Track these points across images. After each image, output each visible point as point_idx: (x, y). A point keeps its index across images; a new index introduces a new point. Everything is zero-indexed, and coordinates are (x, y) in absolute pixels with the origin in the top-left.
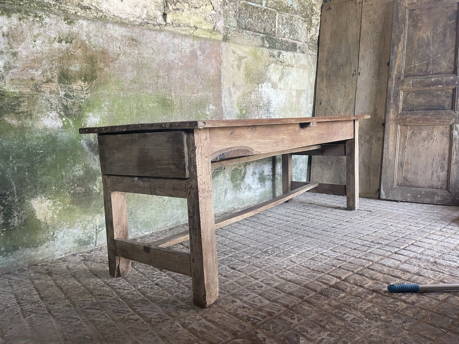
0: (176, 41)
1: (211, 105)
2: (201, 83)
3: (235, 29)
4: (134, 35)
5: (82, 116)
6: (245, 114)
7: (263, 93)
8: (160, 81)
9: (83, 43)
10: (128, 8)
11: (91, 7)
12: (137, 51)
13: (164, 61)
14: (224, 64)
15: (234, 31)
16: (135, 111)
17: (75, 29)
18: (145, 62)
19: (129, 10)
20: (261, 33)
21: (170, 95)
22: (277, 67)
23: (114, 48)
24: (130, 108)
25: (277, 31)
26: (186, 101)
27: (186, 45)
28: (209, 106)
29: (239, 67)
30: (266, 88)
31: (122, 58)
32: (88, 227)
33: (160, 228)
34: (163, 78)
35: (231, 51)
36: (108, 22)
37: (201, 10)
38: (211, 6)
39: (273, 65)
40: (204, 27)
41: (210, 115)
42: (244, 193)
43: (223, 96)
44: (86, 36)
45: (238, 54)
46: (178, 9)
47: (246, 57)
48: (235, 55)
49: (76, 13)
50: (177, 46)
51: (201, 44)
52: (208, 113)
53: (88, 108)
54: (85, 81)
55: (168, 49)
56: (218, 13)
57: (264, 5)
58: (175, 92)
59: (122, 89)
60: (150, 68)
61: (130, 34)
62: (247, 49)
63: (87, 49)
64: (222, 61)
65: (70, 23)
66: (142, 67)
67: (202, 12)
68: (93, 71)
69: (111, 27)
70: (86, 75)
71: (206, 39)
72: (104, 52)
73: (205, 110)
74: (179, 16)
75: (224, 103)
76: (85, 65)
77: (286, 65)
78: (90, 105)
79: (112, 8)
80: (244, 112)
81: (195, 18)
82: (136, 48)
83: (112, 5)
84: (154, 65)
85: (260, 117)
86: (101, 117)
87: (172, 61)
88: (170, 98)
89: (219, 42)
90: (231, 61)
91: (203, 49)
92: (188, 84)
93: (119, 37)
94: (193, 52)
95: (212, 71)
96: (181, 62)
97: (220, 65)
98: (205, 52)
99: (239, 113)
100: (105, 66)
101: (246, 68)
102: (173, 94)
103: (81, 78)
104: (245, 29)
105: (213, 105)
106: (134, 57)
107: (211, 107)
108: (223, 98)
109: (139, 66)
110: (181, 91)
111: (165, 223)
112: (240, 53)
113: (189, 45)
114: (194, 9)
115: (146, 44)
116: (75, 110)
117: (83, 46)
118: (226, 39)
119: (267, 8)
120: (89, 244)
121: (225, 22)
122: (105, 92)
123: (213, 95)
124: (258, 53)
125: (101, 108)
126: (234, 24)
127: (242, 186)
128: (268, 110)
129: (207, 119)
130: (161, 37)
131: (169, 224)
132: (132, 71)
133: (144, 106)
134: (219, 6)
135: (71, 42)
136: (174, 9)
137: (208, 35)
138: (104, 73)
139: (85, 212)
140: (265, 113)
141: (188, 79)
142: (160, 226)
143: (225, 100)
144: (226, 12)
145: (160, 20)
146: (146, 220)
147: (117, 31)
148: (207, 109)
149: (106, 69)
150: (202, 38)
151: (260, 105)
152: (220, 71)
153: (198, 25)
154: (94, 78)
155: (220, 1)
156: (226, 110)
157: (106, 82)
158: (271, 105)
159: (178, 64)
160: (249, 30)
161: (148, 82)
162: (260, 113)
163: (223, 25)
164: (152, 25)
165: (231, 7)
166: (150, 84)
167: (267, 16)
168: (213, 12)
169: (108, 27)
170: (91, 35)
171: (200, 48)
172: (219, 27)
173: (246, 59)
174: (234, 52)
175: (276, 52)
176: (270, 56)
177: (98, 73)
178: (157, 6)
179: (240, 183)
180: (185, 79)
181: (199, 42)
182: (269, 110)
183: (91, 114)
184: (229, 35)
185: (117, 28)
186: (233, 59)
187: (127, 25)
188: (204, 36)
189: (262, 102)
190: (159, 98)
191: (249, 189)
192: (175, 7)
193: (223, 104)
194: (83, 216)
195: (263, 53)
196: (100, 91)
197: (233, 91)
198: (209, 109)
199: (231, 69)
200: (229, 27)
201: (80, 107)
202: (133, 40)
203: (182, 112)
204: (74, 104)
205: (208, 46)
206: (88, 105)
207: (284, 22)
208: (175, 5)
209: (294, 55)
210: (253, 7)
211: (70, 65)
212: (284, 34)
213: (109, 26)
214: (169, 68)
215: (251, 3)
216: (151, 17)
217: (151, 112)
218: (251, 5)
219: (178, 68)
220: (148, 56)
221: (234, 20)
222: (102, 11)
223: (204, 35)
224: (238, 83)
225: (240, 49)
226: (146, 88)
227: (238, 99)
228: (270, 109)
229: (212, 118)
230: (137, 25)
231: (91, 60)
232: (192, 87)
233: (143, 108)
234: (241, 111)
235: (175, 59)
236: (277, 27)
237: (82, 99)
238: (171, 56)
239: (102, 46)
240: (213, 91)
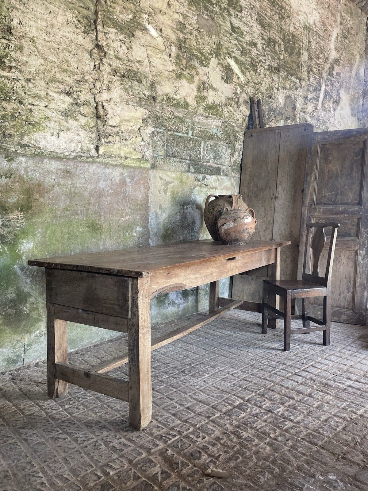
0: (107, 171)
1: (138, 227)
2: (129, 208)
3: (163, 157)
4: (68, 167)
5: (17, 244)
6: (170, 234)
7: (188, 214)
8: (91, 207)
9: (21, 177)
10: (64, 144)
11: (30, 145)
12: (70, 182)
13: (95, 189)
14: (152, 189)
15: (161, 159)
16: (66, 236)
17: (14, 165)
18: (77, 191)
19: (64, 145)
20: (187, 160)
21: (100, 220)
22: (202, 189)
23: (49, 180)
24: (62, 233)
25: (202, 157)
26: (114, 224)
27: (117, 174)
28: (136, 228)
29: (165, 192)
30: (191, 209)
31: (56, 188)
32: (17, 347)
33: (85, 346)
34: (93, 205)
35: (158, 178)
36: (45, 158)
37: (131, 142)
38: (140, 138)
39: (198, 188)
40: (134, 157)
41: (137, 236)
42: (167, 308)
43: (150, 218)
44: (24, 171)
45: (165, 180)
46: (110, 142)
47: (172, 182)
48: (162, 181)
49: (16, 151)
50: (108, 176)
51: (130, 172)
52: (135, 235)
53: (23, 236)
54: (21, 211)
55: (99, 178)
56: (147, 144)
57: (190, 135)
58: (104, 217)
59: (55, 217)
60: (82, 196)
61: (64, 167)
62: (173, 175)
63: (24, 182)
64: (149, 187)
65: (9, 160)
66: (74, 196)
67: (132, 144)
68: (29, 202)
69: (48, 162)
70: (22, 206)
71: (135, 168)
72: (40, 185)
73: (133, 232)
74: (110, 148)
75: (151, 225)
76: (21, 197)
77: (211, 188)
78: (25, 233)
79: (49, 145)
80: (169, 232)
81: (125, 149)
82: (70, 179)
83: (49, 142)
84: (86, 194)
86: (34, 243)
87: (103, 189)
88: (100, 222)
89: (148, 170)
90: (158, 187)
91: (133, 177)
92: (117, 209)
93: (55, 171)
94: (123, 179)
95: (140, 196)
96: (112, 189)
97: (148, 190)
98: (134, 179)
99: (165, 233)
100: (40, 197)
101: (173, 192)
102: (103, 219)
103: (17, 209)
104: (172, 156)
105: (140, 227)
106: (67, 187)
107: (138, 229)
108: (150, 221)
109: (72, 195)
110: (110, 215)
111: (90, 340)
112: (167, 179)
113: (119, 174)
114: (124, 142)
115: (79, 175)
116: (10, 237)
117: (21, 180)
118: (153, 167)
119: (193, 137)
120: (17, 363)
121: (153, 151)
122: (40, 220)
123: (140, 218)
124: (184, 178)
125: (35, 235)
126: (162, 152)
127: (166, 302)
128: (192, 230)
129: (134, 240)
130: (93, 168)
131: (94, 341)
132: (65, 200)
133: (75, 230)
134: (148, 138)
135: (10, 177)
136: (106, 142)
137: (137, 164)
138: (39, 203)
139: (15, 332)
140: (190, 232)
141: (117, 204)
142: (85, 343)
143: (152, 222)
144: (154, 142)
145: (93, 152)
146: (72, 338)
147: (53, 165)
148: (134, 231)
149: (41, 200)
150: (131, 167)
151: (185, 225)
152: (148, 196)
153: (128, 156)
154: (29, 208)
155: (149, 133)
156: (152, 231)
157: (40, 211)
158: (196, 224)
159: (108, 191)
160: (176, 157)
161: (80, 208)
162: (185, 233)
163: (151, 154)
164: (85, 158)
165: (159, 138)
166: (81, 211)
167: (193, 144)
168: (143, 143)
169: (44, 162)
170: (29, 170)
171: (129, 176)
172: (148, 156)
173: (172, 184)
174: (161, 178)
175: (200, 177)
176: (196, 180)
177: (34, 204)
178: (91, 140)
179: (164, 299)
180: (114, 205)
181: (129, 170)
183: (25, 241)
184: (157, 163)
185: (53, 162)
186: (160, 184)
187: (62, 159)
188: (133, 165)
189: (187, 222)
190: (89, 223)
191: (172, 304)
192: (107, 141)
193: (149, 226)
194: (13, 336)
195: (188, 177)
196: (35, 219)
197: (159, 213)
199: (158, 193)
200: (157, 156)
201: (15, 235)
202: (67, 172)
203: (110, 236)
204: (10, 232)
205: (137, 174)
206: (23, 233)
207: (209, 149)
208: (107, 138)
209: (218, 178)
210: (180, 136)
211: (9, 198)
212: (209, 159)
213: (46, 161)
214: (100, 195)
215: (178, 134)
216: (85, 150)
217: (80, 236)
218: (178, 136)
219: (108, 195)
220: (80, 185)
221: (162, 149)
222: (39, 148)
223: (134, 163)
224: (165, 206)
225: (167, 175)
226: (78, 214)
227: (164, 220)
228: (194, 228)
229: (139, 238)
230: (71, 159)
231: (28, 192)
232: (121, 212)
233: (73, 233)
234: (167, 231)
235: (106, 187)
236: (202, 153)
237: (18, 227)
238: (102, 184)
239: (39, 179)
240: (140, 214)
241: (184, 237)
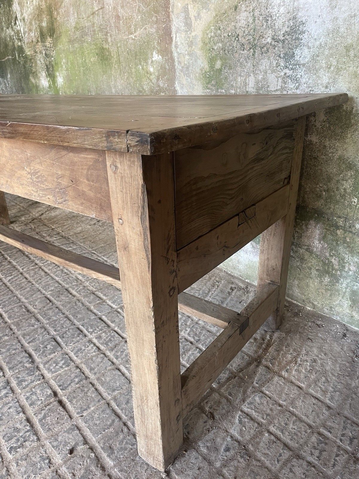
1: (154, 53)
5: (55, 77)
6: (220, 70)
8: (96, 20)
21: (107, 42)
24: (78, 65)
26: (122, 48)
28: (152, 54)
34: (98, 15)
41: (154, 73)
52: (152, 70)
53: (56, 67)
54: (50, 36)
58: (111, 36)
59: (71, 41)
68: (52, 24)
70: (50, 29)
73: (147, 64)
75: (176, 47)
76: (48, 17)
80: (218, 64)
85: (260, 77)
86: (64, 78)
88: (107, 47)
92: (123, 17)
99: (207, 67)
100: (57, 15)
102: (109, 40)
103: (48, 34)
105: (159, 52)
107: (155, 56)
108: (173, 35)
110: (117, 32)
116: (51, 70)
122: (62, 47)
123: (157, 32)
125: (62, 67)
128: (289, 56)
129: (151, 81)
132: (74, 13)
133: (87, 61)
138: (58, 24)
140: (278, 65)
143: (178, 39)
148: (150, 61)
149: (58, 18)
151: (264, 41)
154: (54, 32)
156: (180, 62)
157: (61, 35)
158: (306, 36)
162: (262, 68)
166: (89, 29)
177: (55, 25)
180: (119, 9)
182: (293, 55)
183: (58, 75)
189: (270, 32)
190: (98, 49)
193: (173, 49)
196: (59, 46)
197: (193, 13)
198: (152, 62)
201: (53, 67)
203: (120, 70)
206: (56, 64)
211: (42, 21)
217: (93, 70)
226: (87, 35)
227: (204, 32)
228: (297, 52)
229: (158, 79)
231: (50, 10)
232: (128, 22)
234: (212, 61)
237: (52, 57)
240: (156, 22)
241: (257, 82)
